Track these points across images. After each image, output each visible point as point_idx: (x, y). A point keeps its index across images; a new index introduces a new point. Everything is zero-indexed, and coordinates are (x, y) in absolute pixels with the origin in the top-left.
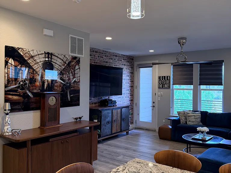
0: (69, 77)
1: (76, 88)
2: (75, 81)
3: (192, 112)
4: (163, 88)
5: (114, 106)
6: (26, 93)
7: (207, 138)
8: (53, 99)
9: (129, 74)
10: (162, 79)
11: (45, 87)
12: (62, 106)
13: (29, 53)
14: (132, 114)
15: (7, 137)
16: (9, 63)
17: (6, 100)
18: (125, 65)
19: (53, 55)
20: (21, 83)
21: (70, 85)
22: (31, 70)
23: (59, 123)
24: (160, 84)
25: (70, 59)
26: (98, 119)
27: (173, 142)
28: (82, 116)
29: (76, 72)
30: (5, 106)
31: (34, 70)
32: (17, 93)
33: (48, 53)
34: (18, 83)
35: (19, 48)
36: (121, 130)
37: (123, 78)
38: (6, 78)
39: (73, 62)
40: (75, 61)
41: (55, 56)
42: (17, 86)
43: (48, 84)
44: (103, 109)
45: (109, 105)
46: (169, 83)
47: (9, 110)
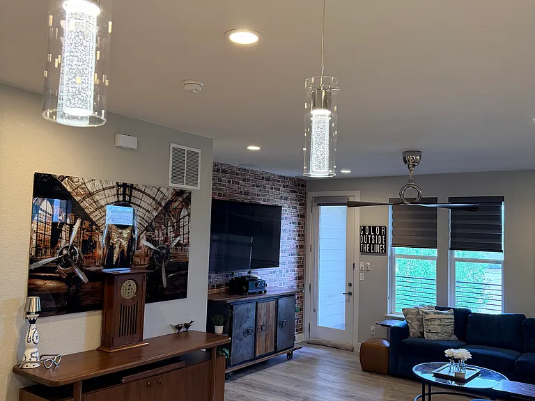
0: (167, 234)
1: (180, 259)
2: (178, 244)
3: (434, 310)
4: (370, 252)
5: (261, 292)
6: (74, 273)
7: (468, 373)
8: (130, 285)
9: (295, 219)
10: (370, 234)
11: (115, 259)
12: (149, 301)
13: (83, 186)
14: (301, 309)
15: (31, 372)
16: (41, 210)
17: (32, 291)
18: (286, 199)
19: (135, 189)
20: (65, 252)
21: (168, 252)
22: (87, 223)
23: (141, 340)
24: (363, 243)
25: (169, 195)
26: (224, 324)
27: (392, 379)
28: (192, 322)
29: (181, 224)
30: (29, 304)
31: (93, 223)
32: (55, 273)
33: (124, 185)
34: (59, 251)
35: (64, 178)
36: (276, 348)
37: (282, 228)
38: (34, 242)
39: (176, 201)
40: (181, 199)
41: (139, 190)
42: (55, 258)
43: (122, 252)
44: (236, 302)
45: (250, 291)
46: (385, 241)
47: (36, 313)
